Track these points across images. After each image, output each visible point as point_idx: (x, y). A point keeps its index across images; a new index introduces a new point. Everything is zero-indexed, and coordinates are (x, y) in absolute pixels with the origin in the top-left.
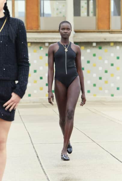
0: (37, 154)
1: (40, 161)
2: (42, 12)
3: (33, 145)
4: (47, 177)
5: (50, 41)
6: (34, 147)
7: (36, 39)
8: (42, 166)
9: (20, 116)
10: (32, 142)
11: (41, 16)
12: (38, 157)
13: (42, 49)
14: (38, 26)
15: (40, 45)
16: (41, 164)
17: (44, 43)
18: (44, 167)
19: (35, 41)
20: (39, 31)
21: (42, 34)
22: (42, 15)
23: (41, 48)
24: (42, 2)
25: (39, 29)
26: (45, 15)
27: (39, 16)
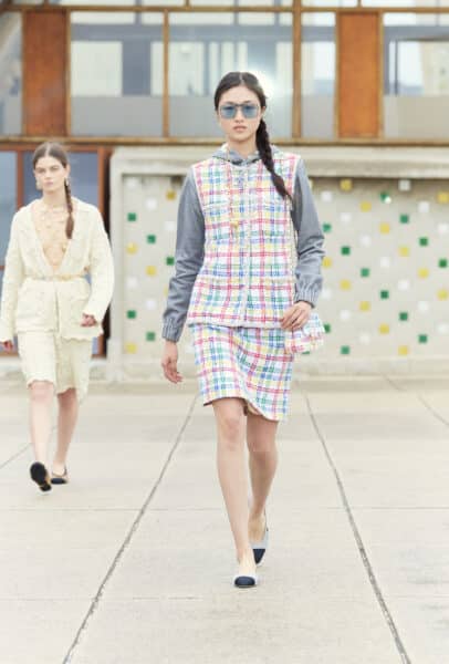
0: (360, 543)
1: (369, 564)
2: (392, 79)
3: (348, 510)
4: (389, 615)
5: (416, 174)
6: (351, 518)
7: (368, 165)
8: (373, 582)
9: (312, 416)
10: (345, 503)
11: (387, 91)
12: (362, 550)
13: (388, 200)
14: (377, 126)
15: (381, 188)
16: (370, 574)
17: (395, 181)
18: (380, 585)
19: (367, 174)
20: (379, 141)
21: (389, 150)
22: (392, 89)
23: (384, 196)
24: (392, 46)
25: (380, 134)
26: (402, 90)
27: (381, 92)
